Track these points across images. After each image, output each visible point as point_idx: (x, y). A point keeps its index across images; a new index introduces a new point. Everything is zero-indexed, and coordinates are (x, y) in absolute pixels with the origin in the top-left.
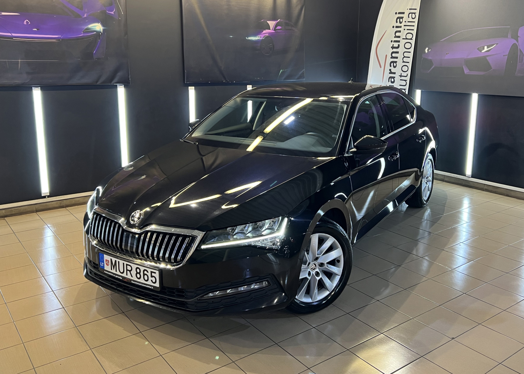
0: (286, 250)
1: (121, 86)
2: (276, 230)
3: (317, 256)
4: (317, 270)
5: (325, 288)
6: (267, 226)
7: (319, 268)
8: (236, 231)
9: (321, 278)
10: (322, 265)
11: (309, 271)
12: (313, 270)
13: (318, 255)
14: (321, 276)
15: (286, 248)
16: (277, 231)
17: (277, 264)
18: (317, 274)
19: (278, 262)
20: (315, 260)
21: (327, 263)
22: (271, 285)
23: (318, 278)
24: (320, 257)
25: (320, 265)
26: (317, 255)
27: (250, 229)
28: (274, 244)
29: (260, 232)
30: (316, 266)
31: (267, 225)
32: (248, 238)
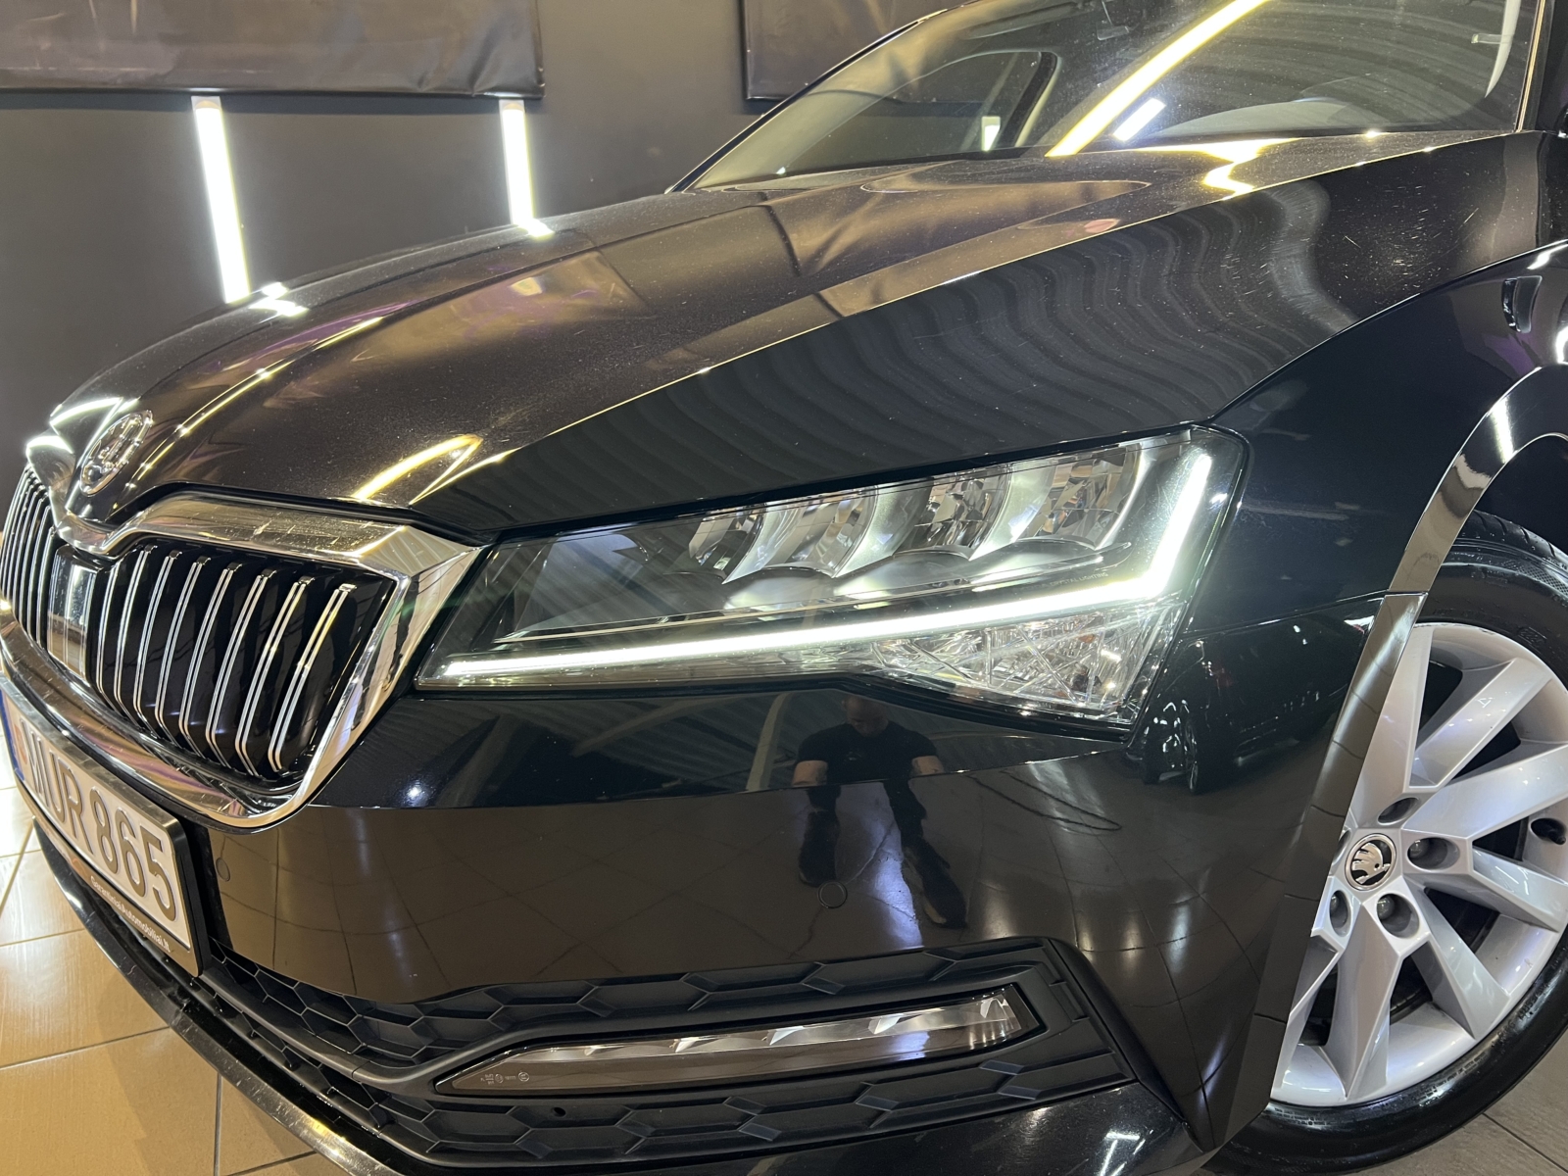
0: (1170, 730)
1: (513, 103)
2: (1099, 559)
3: (1409, 789)
4: (1398, 886)
5: (1438, 1008)
6: (1016, 526)
7: (1405, 875)
8: (756, 558)
9: (1425, 949)
10: (1432, 851)
11: (1339, 894)
12: (1369, 882)
13: (1416, 780)
14: (1423, 933)
15: (1170, 716)
16: (1106, 562)
17: (1086, 819)
18: (1396, 912)
19: (1100, 812)
20: (1382, 818)
21: (1479, 843)
22: (1042, 1028)
23: (1402, 947)
24: (1429, 795)
25: (1420, 850)
26: (1411, 784)
27: (872, 544)
28: (1081, 683)
29: (952, 572)
30: (1387, 858)
31: (1017, 513)
32: (847, 613)
